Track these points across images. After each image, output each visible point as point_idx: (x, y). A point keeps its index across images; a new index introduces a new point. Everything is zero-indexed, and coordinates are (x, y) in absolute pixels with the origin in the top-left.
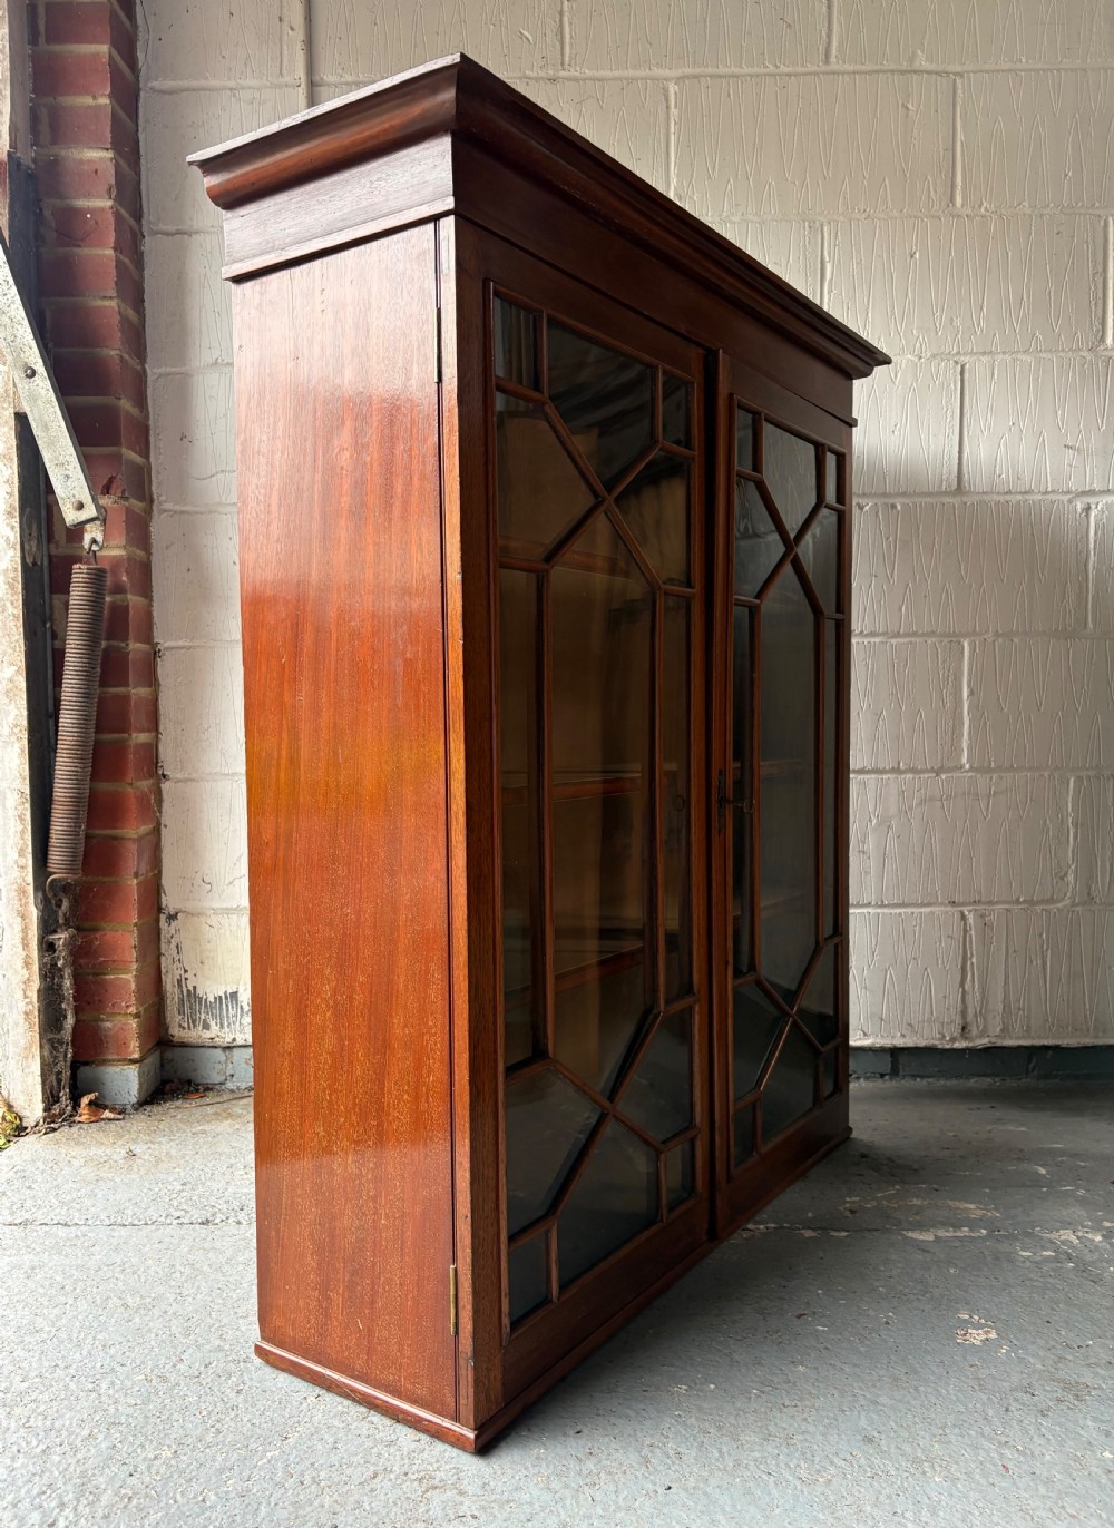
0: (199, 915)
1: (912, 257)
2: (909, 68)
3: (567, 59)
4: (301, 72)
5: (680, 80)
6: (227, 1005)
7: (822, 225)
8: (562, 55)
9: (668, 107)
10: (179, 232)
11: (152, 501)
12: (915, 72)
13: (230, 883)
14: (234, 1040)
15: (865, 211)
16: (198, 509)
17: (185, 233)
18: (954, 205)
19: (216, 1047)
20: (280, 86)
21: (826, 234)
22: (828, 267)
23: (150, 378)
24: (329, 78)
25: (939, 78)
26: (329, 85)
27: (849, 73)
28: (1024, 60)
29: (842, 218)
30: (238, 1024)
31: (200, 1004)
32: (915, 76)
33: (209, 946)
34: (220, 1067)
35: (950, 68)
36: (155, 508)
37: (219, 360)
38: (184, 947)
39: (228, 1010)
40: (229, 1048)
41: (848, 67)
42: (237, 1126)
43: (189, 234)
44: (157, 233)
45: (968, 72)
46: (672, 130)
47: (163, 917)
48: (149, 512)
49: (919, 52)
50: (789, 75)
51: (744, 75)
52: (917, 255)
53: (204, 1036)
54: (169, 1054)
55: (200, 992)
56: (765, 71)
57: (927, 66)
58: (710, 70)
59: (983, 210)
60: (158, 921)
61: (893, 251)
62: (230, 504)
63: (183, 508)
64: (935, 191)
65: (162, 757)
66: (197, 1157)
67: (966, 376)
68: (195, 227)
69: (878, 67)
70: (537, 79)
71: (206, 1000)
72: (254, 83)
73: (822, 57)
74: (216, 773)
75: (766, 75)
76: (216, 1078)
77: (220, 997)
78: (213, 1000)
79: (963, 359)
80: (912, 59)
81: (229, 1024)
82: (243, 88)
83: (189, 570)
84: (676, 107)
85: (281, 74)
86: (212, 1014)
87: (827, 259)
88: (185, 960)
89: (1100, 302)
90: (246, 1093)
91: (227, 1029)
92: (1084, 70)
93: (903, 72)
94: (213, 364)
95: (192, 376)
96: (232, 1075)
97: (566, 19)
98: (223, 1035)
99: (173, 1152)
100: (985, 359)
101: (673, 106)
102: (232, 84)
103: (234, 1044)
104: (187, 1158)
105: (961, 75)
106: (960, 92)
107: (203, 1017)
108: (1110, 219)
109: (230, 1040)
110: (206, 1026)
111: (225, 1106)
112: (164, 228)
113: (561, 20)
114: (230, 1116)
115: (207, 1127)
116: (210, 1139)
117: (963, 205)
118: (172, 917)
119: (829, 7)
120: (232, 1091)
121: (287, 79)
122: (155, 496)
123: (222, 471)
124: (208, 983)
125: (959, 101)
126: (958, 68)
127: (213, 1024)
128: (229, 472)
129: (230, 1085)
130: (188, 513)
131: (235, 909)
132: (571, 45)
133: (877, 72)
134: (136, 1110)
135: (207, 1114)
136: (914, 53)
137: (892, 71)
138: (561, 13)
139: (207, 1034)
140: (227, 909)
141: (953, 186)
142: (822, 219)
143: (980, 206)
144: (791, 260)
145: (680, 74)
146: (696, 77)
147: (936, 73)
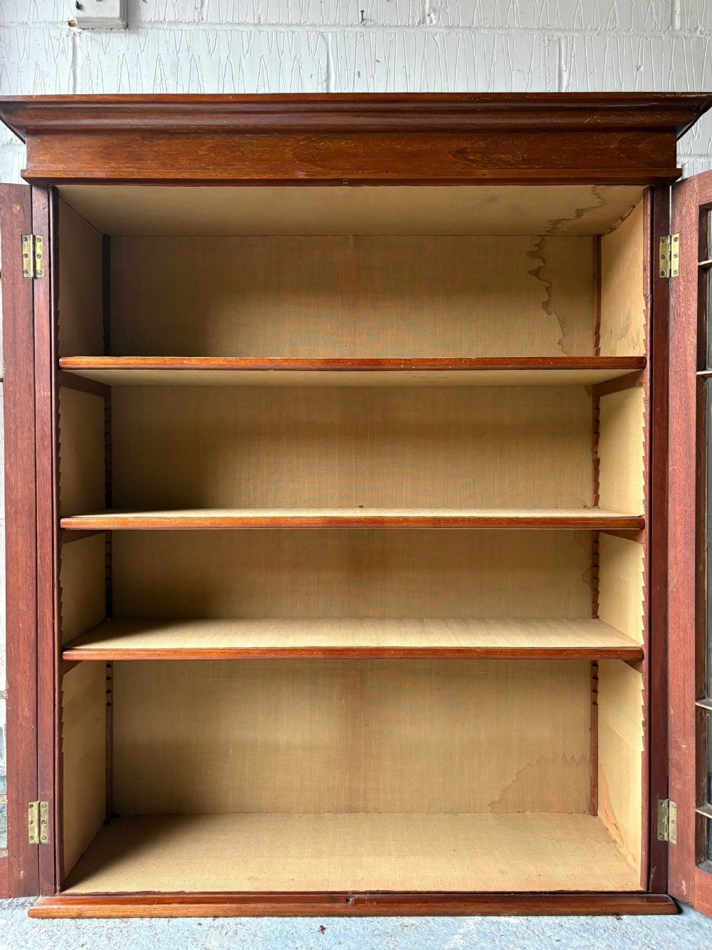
1: (638, 70)
7: (560, 39)
15: (596, 29)
18: (673, 27)
21: (563, 47)
22: (565, 76)
29: (576, 34)
52: (641, 68)
59: (698, 33)
61: (622, 65)
64: (657, 14)
79: (683, 159)
87: (564, 69)
94: (7, 144)
100: (701, 159)
117: (681, 29)
141: (673, 11)
142: (559, 34)
143: (696, 29)
144: (532, 69)
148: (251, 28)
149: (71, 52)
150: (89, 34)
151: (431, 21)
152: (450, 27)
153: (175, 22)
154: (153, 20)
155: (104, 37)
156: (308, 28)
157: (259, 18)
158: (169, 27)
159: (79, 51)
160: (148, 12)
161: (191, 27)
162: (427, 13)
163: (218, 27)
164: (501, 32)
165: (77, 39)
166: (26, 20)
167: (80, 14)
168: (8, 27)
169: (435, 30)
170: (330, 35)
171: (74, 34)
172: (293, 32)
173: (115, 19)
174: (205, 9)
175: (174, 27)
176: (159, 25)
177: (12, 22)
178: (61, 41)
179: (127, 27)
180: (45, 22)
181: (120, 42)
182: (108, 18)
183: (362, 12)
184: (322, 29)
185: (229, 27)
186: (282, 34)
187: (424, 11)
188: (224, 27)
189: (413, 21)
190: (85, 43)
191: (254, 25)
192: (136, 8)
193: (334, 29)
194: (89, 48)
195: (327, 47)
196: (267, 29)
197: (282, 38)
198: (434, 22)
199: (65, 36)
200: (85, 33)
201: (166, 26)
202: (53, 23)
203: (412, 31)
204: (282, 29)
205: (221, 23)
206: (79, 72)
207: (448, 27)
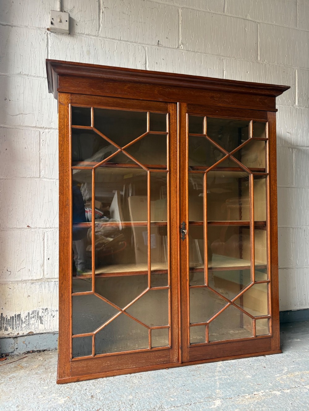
0: (5, 284)
2: (245, 18)
5: (182, 8)
6: (16, 320)
7: (223, 59)
10: (8, 25)
12: (247, 20)
13: (19, 271)
14: (18, 334)
15: (234, 57)
16: (10, 127)
17: (10, 26)
18: (258, 60)
19: (10, 338)
21: (224, 62)
22: (225, 72)
25: (253, 23)
27: (230, 17)
28: (274, 22)
29: (228, 58)
30: (20, 327)
31: (4, 320)
32: (247, 21)
33: (9, 297)
34: (12, 345)
35: (256, 21)
37: (21, 73)
39: (16, 322)
40: (16, 337)
41: (229, 15)
42: (28, 372)
43: (12, 27)
45: (261, 23)
46: (180, 22)
49: (248, 14)
50: (214, 13)
51: (201, 11)
52: (248, 72)
53: (5, 333)
55: (4, 315)
56: (207, 11)
57: (250, 18)
58: (191, 7)
59: (265, 62)
61: (242, 70)
62: (24, 126)
63: (5, 126)
64: (253, 55)
66: (17, 390)
68: (14, 24)
69: (237, 16)
71: (7, 318)
73: (222, 10)
74: (14, 228)
75: (207, 12)
76: (10, 350)
77: (13, 317)
78: (9, 318)
80: (246, 16)
81: (16, 327)
83: (6, 149)
84: (181, 16)
86: (9, 324)
87: (224, 70)
89: (294, 93)
90: (24, 356)
91: (15, 330)
92: (289, 28)
93: (244, 19)
94: (19, 74)
95: (10, 77)
96: (17, 348)
98: (13, 332)
99: (5, 389)
101: (180, 16)
103: (18, 336)
104: (13, 392)
105: (259, 23)
106: (259, 28)
107: (5, 326)
108: (296, 70)
109: (16, 334)
110: (6, 329)
111: (18, 362)
114: (22, 368)
115: (14, 375)
116: (19, 381)
117: (260, 60)
120: (17, 355)
123: (22, 114)
124: (8, 312)
125: (259, 30)
126: (258, 21)
127: (9, 328)
128: (24, 114)
129: (16, 353)
130: (7, 128)
131: (20, 281)
133: (237, 18)
135: (12, 368)
136: (247, 14)
137: (242, 18)
139: (7, 332)
140: (17, 281)
142: (223, 57)
143: (264, 61)
144: (214, 68)
145: (182, 6)
146: (187, 8)
147: (253, 21)
148: (118, 41)
149: (46, 40)
150: (54, 34)
151: (181, 48)
152: (188, 51)
153: (88, 35)
154: (80, 32)
155: (60, 37)
156: (138, 44)
157: (121, 38)
158: (86, 36)
159: (49, 40)
160: (78, 29)
161: (94, 38)
162: (180, 45)
163: (105, 39)
164: (204, 54)
165: (49, 35)
166: (27, 25)
167: (52, 26)
168: (19, 27)
169: (183, 51)
170: (146, 48)
171: (47, 33)
172: (133, 45)
173: (66, 30)
174: (100, 31)
175: (88, 37)
176: (83, 35)
177: (21, 25)
178: (42, 35)
179: (69, 34)
180: (35, 27)
181: (67, 39)
182: (63, 30)
183: (159, 41)
184: (144, 45)
185: (109, 40)
186: (129, 45)
187: (179, 43)
188: (107, 39)
189: (175, 47)
190: (52, 38)
191: (119, 40)
192: (73, 27)
193: (148, 46)
194: (54, 40)
195: (146, 52)
196: (124, 42)
197: (129, 46)
198: (182, 48)
199: (44, 34)
200: (52, 34)
201: (84, 36)
202: (39, 28)
203: (175, 50)
204: (129, 43)
205: (106, 38)
206: (49, 49)
207: (187, 50)
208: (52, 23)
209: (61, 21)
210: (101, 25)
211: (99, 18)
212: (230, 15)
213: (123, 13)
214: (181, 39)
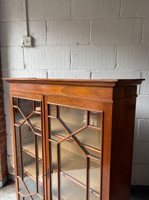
3: (72, 16)
4: (25, 19)
5: (92, 20)
7: (117, 46)
8: (71, 15)
9: (90, 25)
10: (6, 47)
11: (3, 91)
12: (136, 18)
15: (125, 44)
18: (141, 43)
20: (22, 21)
21: (118, 48)
22: (118, 54)
23: (3, 71)
24: (30, 19)
26: (31, 20)
27: (123, 18)
29: (121, 45)
31: (13, 169)
35: (142, 17)
36: (4, 92)
37: (14, 68)
38: (11, 160)
42: (15, 195)
43: (8, 47)
44: (3, 47)
45: (146, 18)
46: (90, 29)
47: (7, 156)
48: (3, 94)
49: (137, 14)
50: (112, 18)
51: (104, 19)
52: (134, 52)
54: (9, 176)
55: (13, 167)
57: (138, 17)
58: (97, 18)
59: (147, 44)
60: (6, 156)
61: (130, 51)
64: (138, 40)
65: (6, 131)
67: (142, 74)
68: (9, 45)
70: (66, 20)
72: (18, 20)
73: (118, 15)
75: (108, 19)
79: (141, 71)
80: (135, 15)
82: (16, 21)
85: (22, 19)
88: (11, 163)
93: (133, 18)
94: (12, 69)
97: (72, 8)
100: (145, 71)
102: (14, 21)
105: (144, 18)
106: (144, 21)
112: (4, 46)
113: (71, 8)
117: (143, 43)
118: (9, 156)
119: (120, 5)
121: (23, 20)
122: (4, 90)
125: (144, 23)
126: (144, 17)
132: (73, 13)
133: (128, 18)
134: (2, 188)
137: (131, 18)
138: (71, 7)
141: (141, 39)
142: (117, 45)
145: (92, 18)
146: (95, 19)
147: (140, 18)
149: (23, 51)
153: (41, 45)
154: (37, 45)
156: (67, 46)
161: (44, 46)
162: (90, 42)
164: (105, 45)
166: (14, 45)
169: (91, 45)
171: (23, 48)
172: (64, 46)
174: (47, 42)
177: (12, 46)
178: (21, 49)
179: (33, 46)
181: (32, 49)
182: (29, 46)
184: (69, 46)
185: (52, 46)
190: (25, 49)
191: (56, 45)
192: (34, 42)
193: (72, 46)
194: (26, 51)
195: (70, 49)
196: (59, 46)
197: (62, 48)
201: (40, 46)
202: (19, 46)
203: (87, 45)
204: (62, 46)
205: (50, 45)
206: (24, 55)
207: (94, 45)
208: (23, 44)
209: (27, 42)
210: (48, 39)
211: (46, 35)
212: (124, 17)
213: (59, 30)
214: (90, 38)
